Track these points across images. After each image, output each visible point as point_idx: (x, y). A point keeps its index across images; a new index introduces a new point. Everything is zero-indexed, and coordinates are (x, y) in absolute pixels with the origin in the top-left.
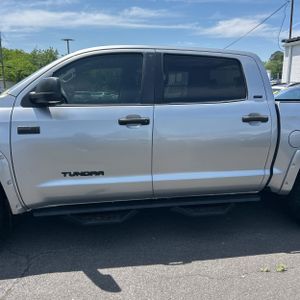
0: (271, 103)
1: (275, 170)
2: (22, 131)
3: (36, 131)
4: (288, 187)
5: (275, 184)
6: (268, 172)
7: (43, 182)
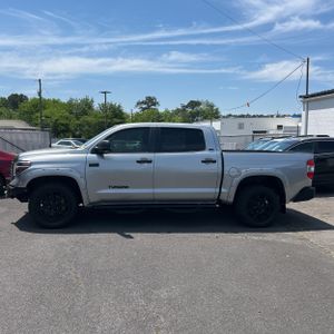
0: (219, 153)
1: (223, 190)
2: (90, 165)
3: (97, 165)
4: (231, 200)
5: (223, 197)
6: (218, 190)
7: (100, 189)
